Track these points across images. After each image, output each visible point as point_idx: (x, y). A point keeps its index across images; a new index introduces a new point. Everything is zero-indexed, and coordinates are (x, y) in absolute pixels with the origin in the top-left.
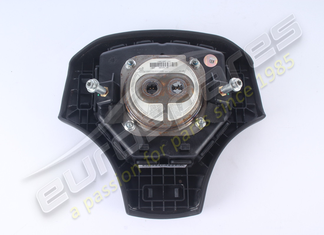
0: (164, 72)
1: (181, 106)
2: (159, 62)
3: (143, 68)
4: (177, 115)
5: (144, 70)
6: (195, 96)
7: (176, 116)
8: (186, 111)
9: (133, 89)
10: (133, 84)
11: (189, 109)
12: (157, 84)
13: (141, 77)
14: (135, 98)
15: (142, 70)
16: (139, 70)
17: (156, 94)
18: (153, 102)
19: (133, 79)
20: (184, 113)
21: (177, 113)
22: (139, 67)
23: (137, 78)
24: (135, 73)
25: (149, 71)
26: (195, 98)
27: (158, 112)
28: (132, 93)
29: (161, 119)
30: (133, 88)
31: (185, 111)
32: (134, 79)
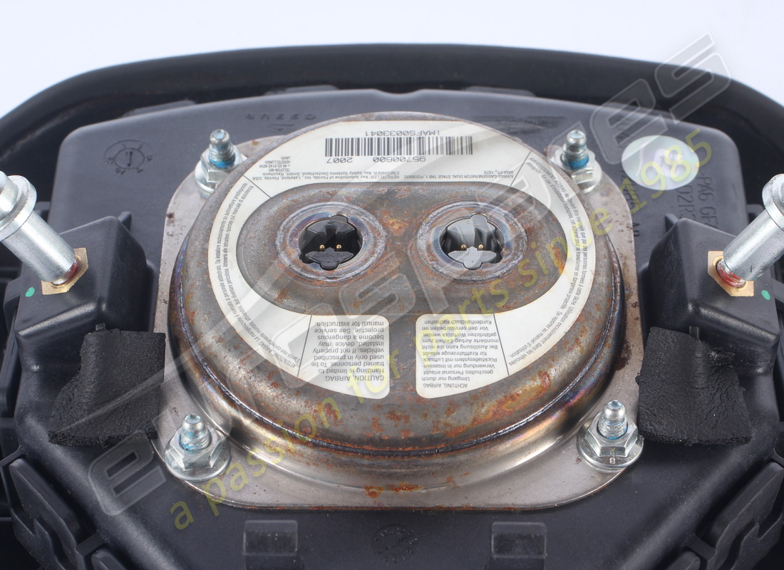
0: (401, 179)
1: (492, 329)
2: (376, 136)
3: (286, 160)
4: (471, 369)
5: (293, 168)
6: (573, 285)
7: (465, 375)
8: (522, 354)
9: (225, 251)
10: (229, 229)
11: (538, 346)
12: (361, 224)
13: (272, 200)
14: (231, 288)
15: (281, 167)
16: (266, 170)
17: (351, 271)
18: (330, 309)
19: (230, 206)
20: (509, 360)
21: (468, 363)
22: (269, 157)
23: (254, 200)
24: (242, 181)
25: (317, 175)
26: (573, 295)
27: (361, 354)
28: (219, 268)
29: (376, 387)
30: (226, 245)
31: (518, 352)
32: (234, 207)
